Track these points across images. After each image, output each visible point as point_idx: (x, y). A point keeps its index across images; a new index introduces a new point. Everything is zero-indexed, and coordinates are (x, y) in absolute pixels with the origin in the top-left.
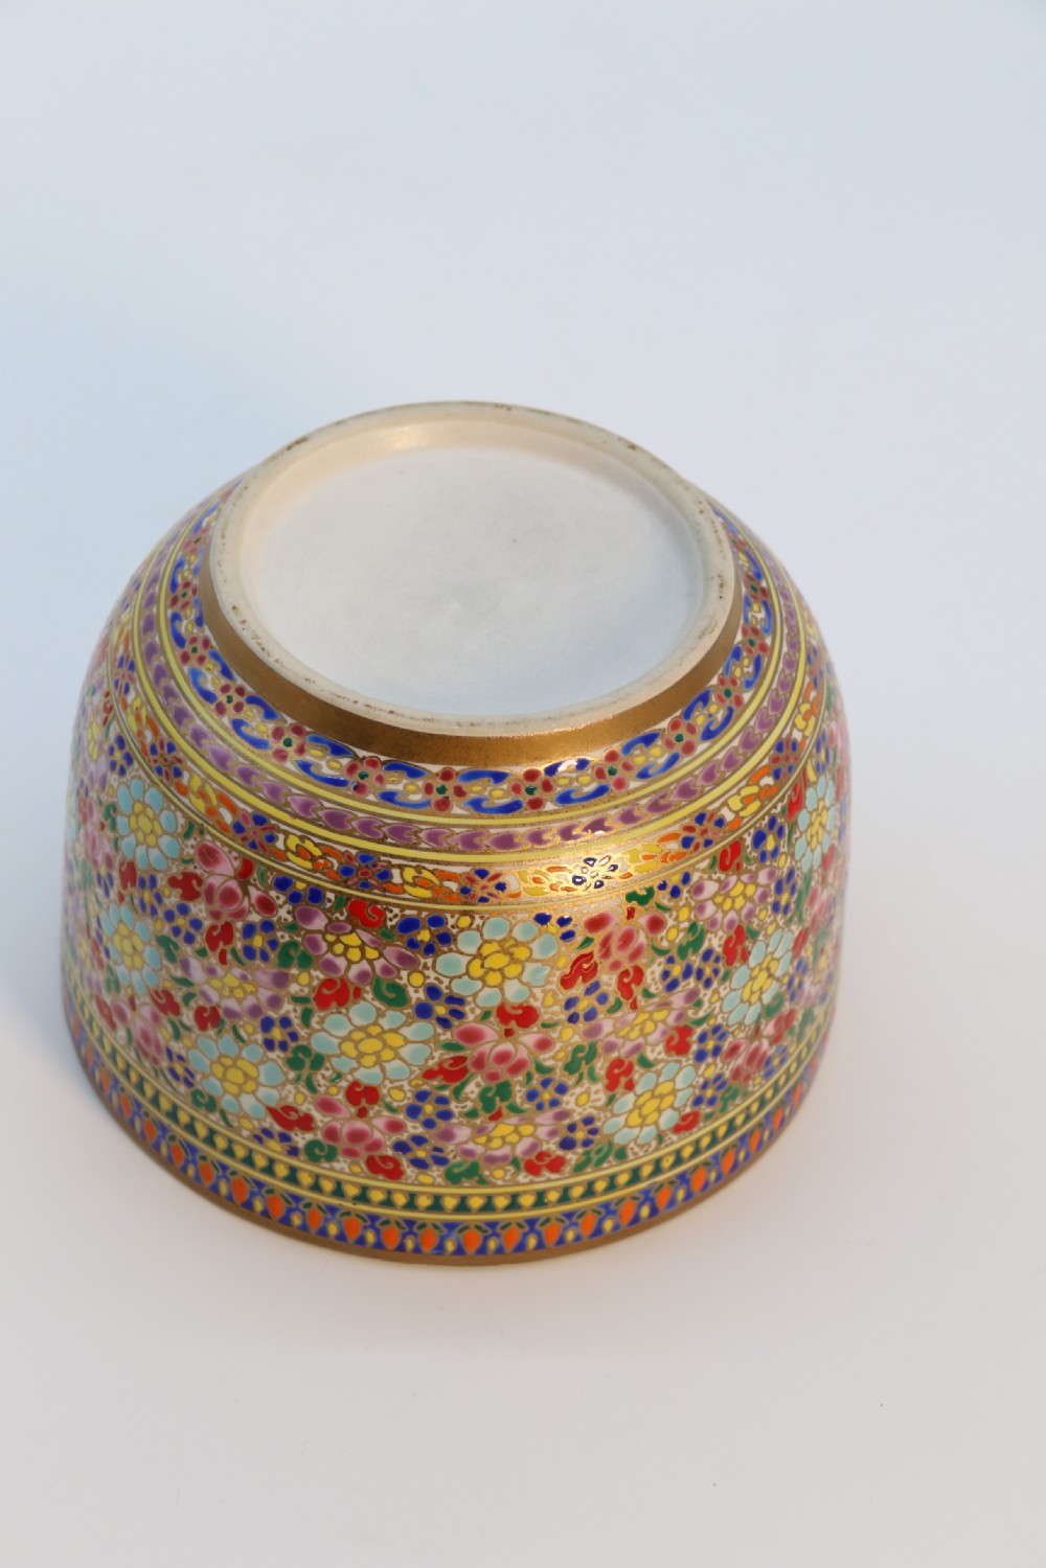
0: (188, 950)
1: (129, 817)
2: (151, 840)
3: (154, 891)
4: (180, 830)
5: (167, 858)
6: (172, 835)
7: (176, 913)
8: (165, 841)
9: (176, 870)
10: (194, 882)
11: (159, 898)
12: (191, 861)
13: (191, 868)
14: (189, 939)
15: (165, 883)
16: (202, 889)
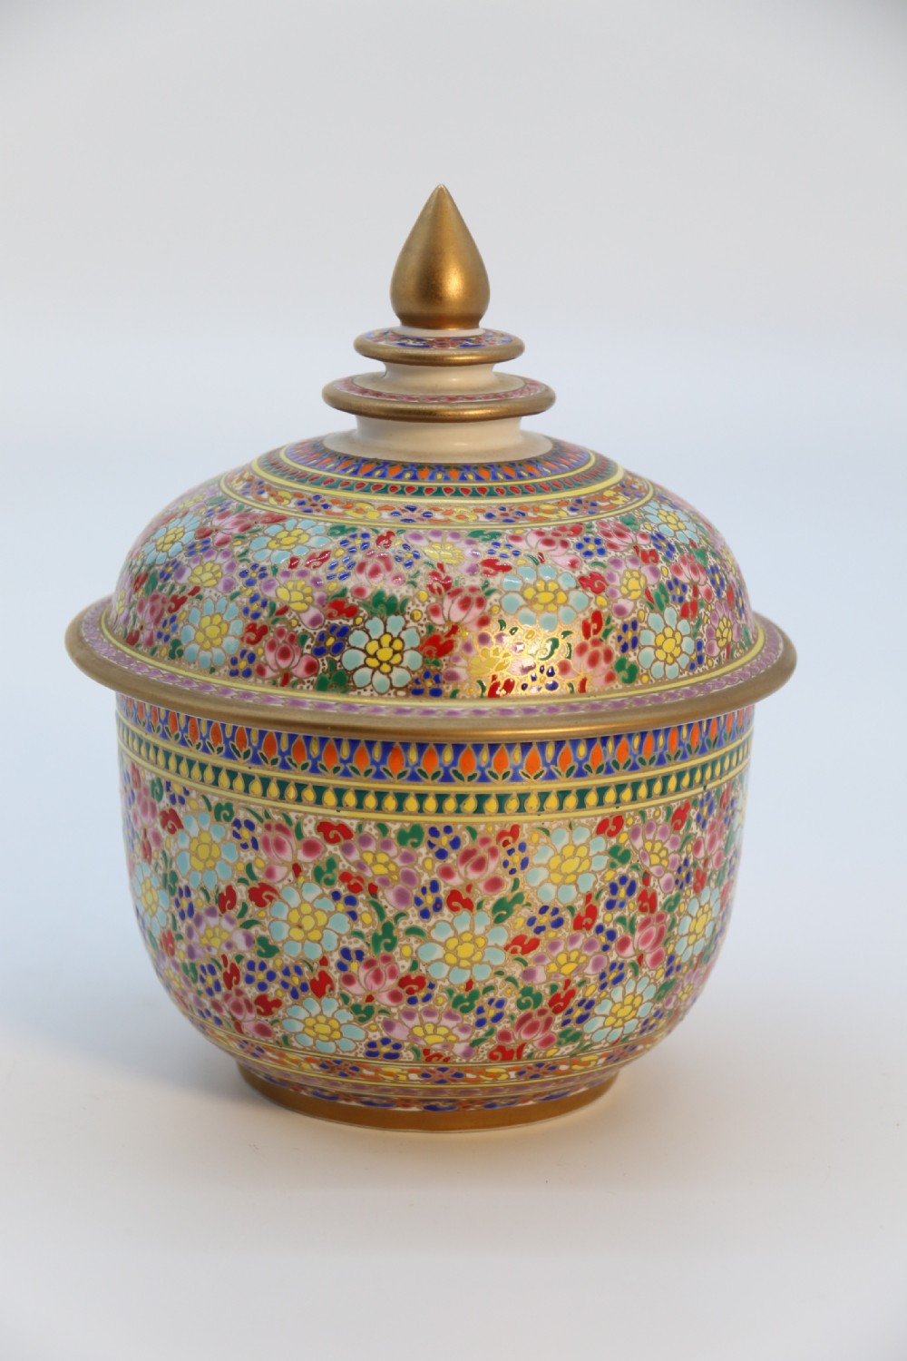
0: (250, 956)
1: (341, 1025)
2: (311, 1022)
3: (291, 988)
4: (293, 1039)
5: (290, 1018)
6: (296, 1034)
7: (267, 981)
8: (299, 1027)
9: (280, 1012)
10: (262, 1010)
11: (285, 985)
12: (272, 1023)
13: (270, 1019)
14: (251, 965)
15: (284, 999)
16: (256, 1007)
